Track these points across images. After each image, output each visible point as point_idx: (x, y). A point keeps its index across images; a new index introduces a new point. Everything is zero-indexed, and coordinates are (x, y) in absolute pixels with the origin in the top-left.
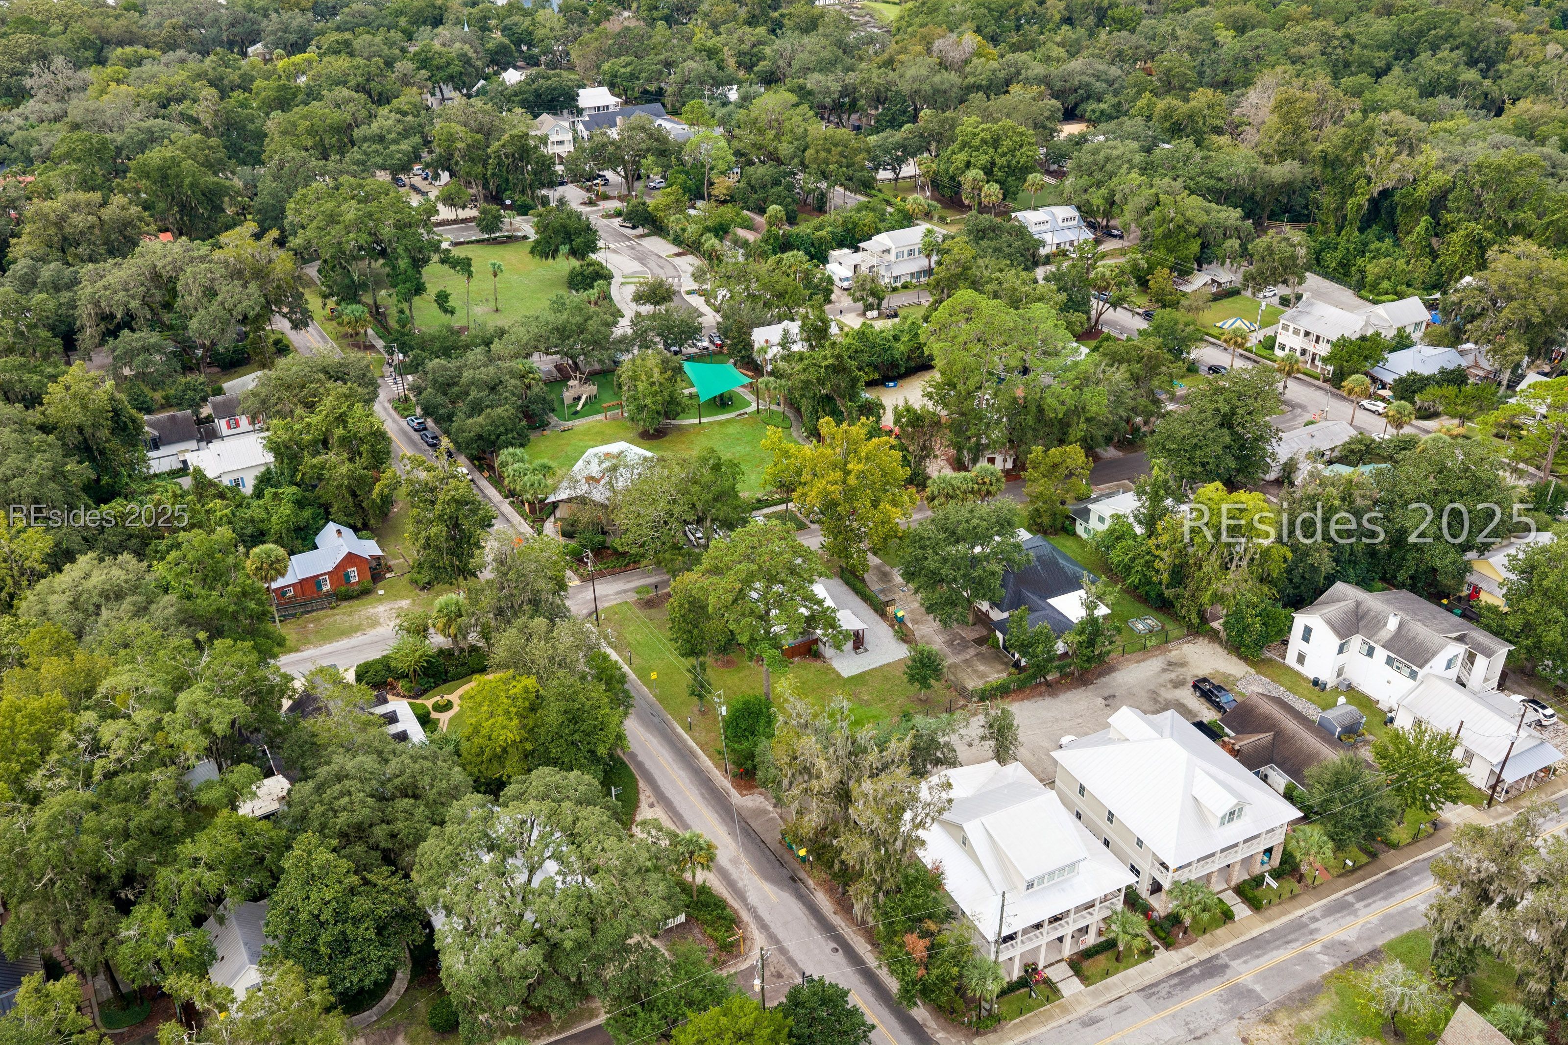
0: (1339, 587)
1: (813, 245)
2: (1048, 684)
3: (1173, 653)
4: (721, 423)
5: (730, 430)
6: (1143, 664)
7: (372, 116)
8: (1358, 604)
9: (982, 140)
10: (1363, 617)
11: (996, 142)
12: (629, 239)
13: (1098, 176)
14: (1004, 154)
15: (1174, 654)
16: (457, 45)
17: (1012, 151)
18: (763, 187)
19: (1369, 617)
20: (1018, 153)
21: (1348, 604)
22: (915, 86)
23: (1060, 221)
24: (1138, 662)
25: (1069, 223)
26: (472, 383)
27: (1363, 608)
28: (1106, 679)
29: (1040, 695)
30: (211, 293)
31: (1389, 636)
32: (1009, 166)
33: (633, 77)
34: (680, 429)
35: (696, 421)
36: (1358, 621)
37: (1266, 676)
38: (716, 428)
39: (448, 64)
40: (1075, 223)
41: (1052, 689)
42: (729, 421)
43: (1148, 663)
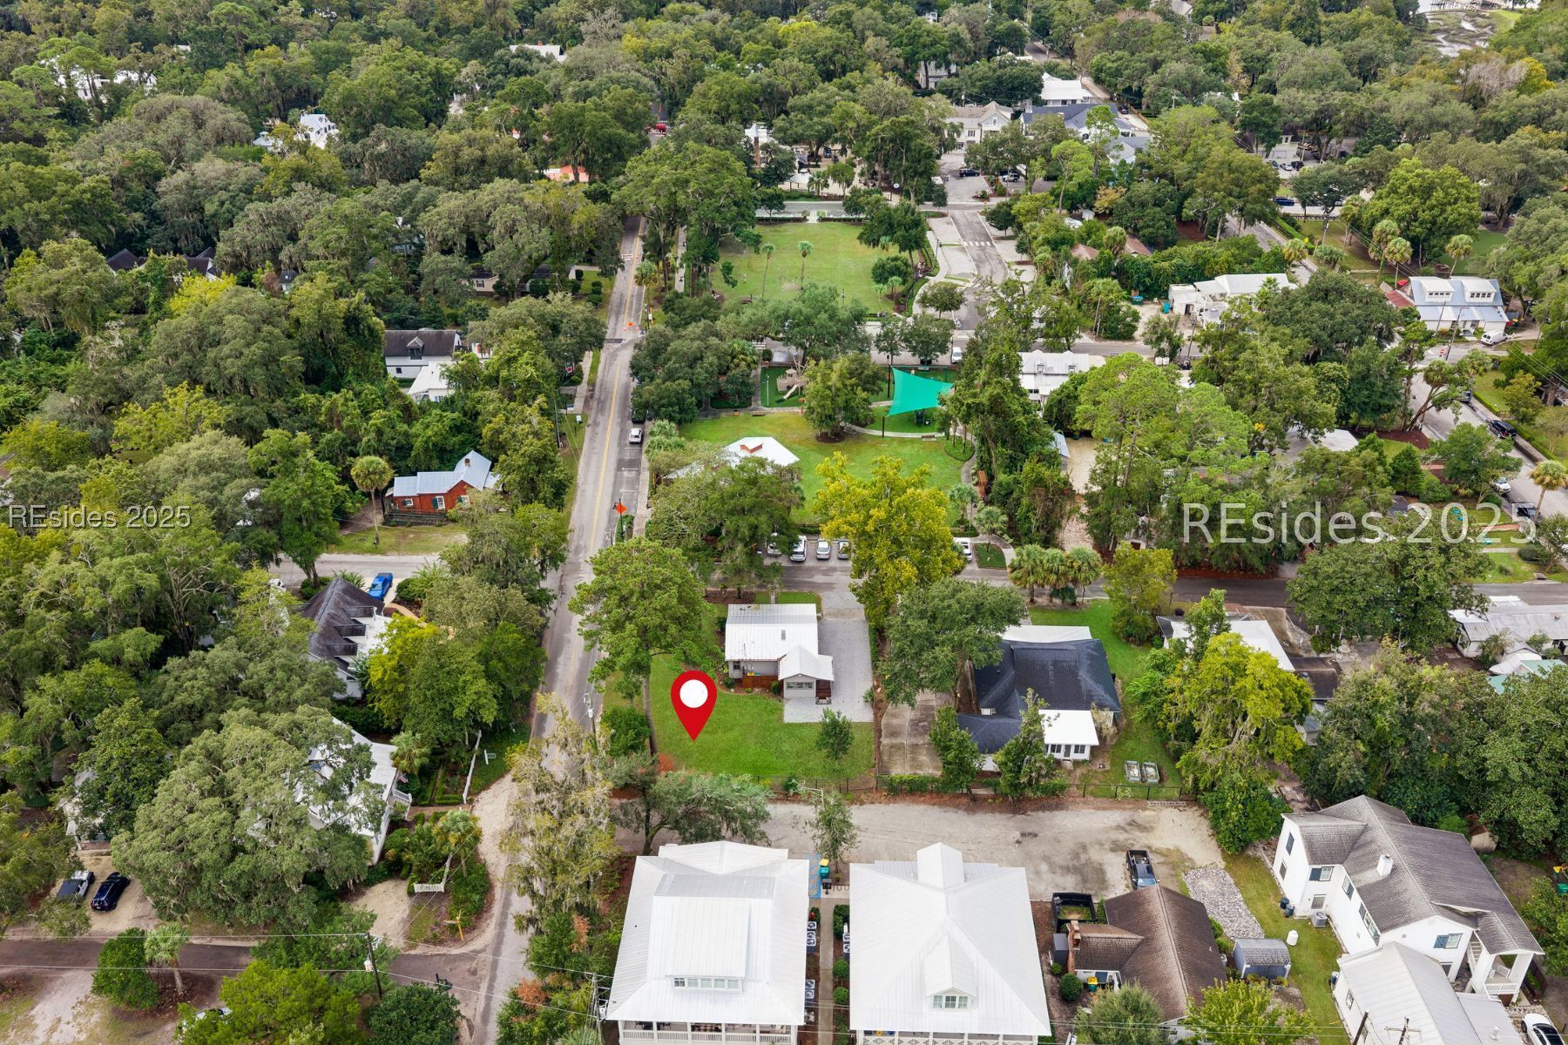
0: (1361, 802)
1: (1149, 275)
2: (974, 799)
3: (1147, 813)
4: (903, 441)
5: (907, 450)
6: (1101, 813)
7: (813, 86)
8: (1366, 829)
9: (1410, 187)
10: (1361, 846)
11: (1427, 191)
12: (988, 238)
13: (1534, 249)
14: (1432, 208)
15: (1144, 815)
16: (954, 24)
17: (1442, 206)
18: (1143, 205)
19: (1367, 850)
20: (1449, 209)
21: (1355, 826)
22: (1407, 115)
23: (1468, 295)
24: (1098, 809)
25: (1480, 300)
26: (675, 353)
27: (1368, 836)
28: (1044, 816)
29: (957, 807)
30: (511, 231)
31: (1374, 880)
32: (1434, 223)
33: (1117, 73)
34: (859, 436)
35: (879, 433)
36: (1352, 849)
37: (1233, 875)
38: (895, 444)
39: (933, 44)
40: (1490, 300)
41: (974, 804)
42: (913, 441)
43: (1108, 813)
